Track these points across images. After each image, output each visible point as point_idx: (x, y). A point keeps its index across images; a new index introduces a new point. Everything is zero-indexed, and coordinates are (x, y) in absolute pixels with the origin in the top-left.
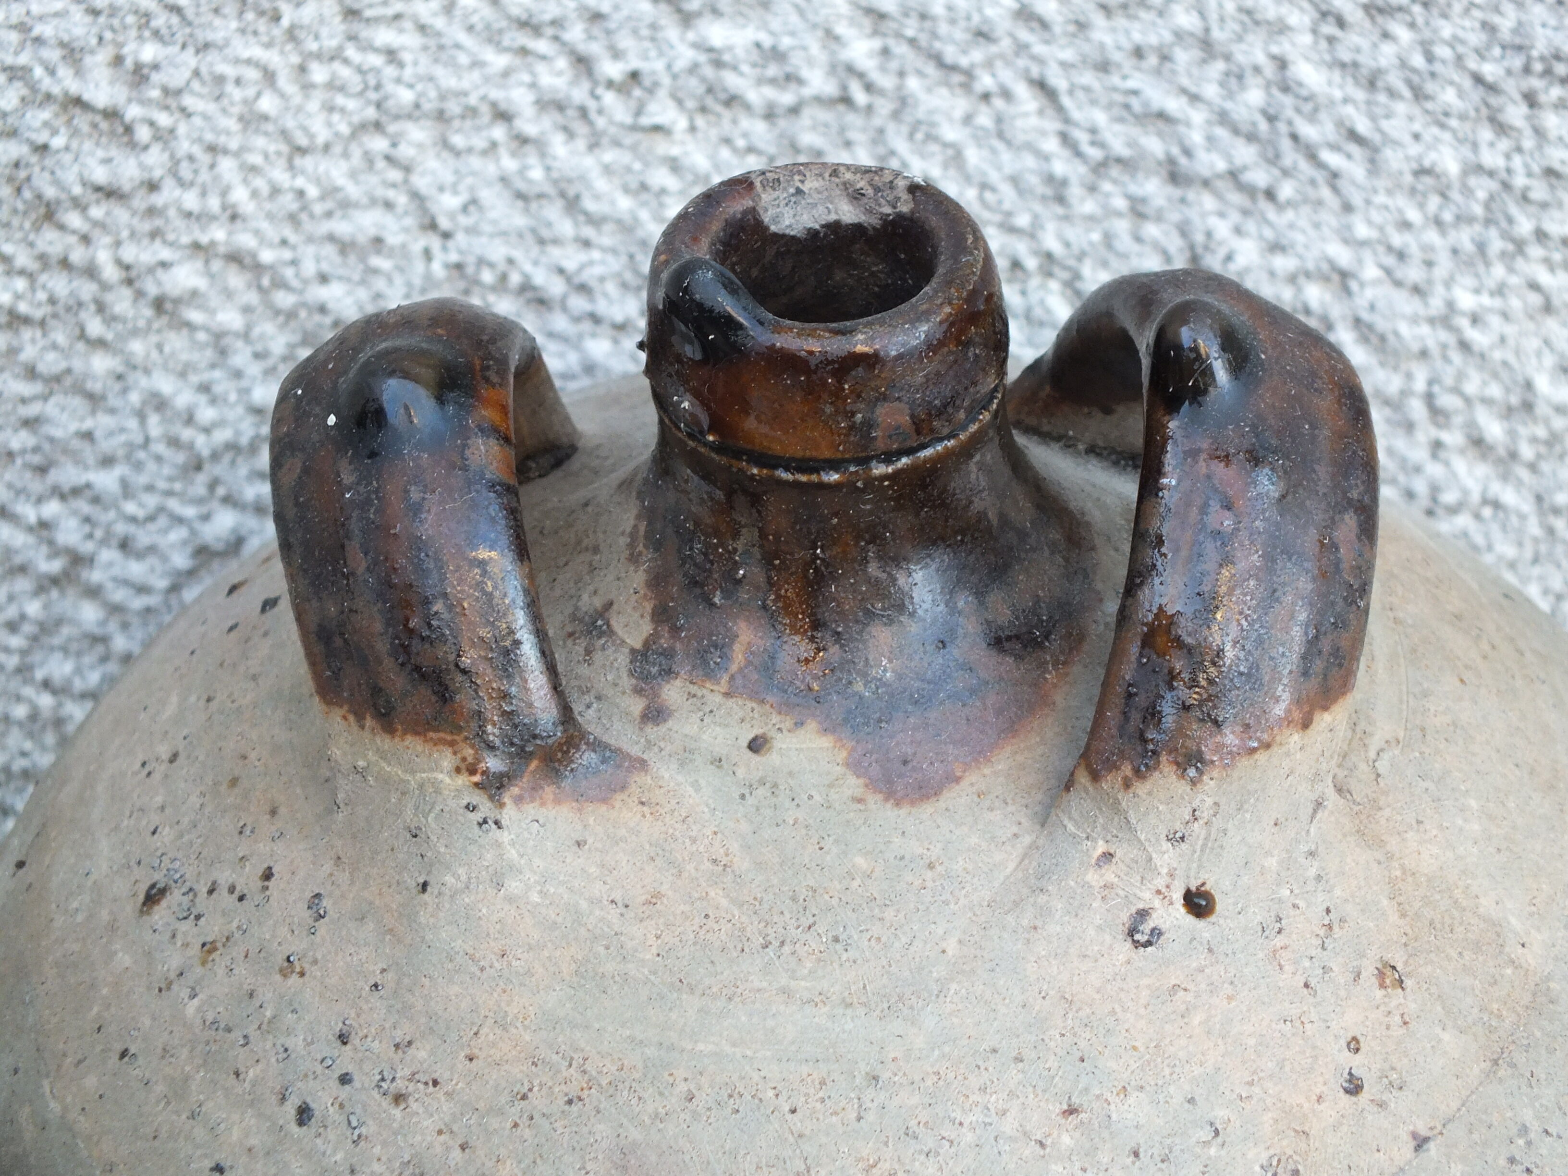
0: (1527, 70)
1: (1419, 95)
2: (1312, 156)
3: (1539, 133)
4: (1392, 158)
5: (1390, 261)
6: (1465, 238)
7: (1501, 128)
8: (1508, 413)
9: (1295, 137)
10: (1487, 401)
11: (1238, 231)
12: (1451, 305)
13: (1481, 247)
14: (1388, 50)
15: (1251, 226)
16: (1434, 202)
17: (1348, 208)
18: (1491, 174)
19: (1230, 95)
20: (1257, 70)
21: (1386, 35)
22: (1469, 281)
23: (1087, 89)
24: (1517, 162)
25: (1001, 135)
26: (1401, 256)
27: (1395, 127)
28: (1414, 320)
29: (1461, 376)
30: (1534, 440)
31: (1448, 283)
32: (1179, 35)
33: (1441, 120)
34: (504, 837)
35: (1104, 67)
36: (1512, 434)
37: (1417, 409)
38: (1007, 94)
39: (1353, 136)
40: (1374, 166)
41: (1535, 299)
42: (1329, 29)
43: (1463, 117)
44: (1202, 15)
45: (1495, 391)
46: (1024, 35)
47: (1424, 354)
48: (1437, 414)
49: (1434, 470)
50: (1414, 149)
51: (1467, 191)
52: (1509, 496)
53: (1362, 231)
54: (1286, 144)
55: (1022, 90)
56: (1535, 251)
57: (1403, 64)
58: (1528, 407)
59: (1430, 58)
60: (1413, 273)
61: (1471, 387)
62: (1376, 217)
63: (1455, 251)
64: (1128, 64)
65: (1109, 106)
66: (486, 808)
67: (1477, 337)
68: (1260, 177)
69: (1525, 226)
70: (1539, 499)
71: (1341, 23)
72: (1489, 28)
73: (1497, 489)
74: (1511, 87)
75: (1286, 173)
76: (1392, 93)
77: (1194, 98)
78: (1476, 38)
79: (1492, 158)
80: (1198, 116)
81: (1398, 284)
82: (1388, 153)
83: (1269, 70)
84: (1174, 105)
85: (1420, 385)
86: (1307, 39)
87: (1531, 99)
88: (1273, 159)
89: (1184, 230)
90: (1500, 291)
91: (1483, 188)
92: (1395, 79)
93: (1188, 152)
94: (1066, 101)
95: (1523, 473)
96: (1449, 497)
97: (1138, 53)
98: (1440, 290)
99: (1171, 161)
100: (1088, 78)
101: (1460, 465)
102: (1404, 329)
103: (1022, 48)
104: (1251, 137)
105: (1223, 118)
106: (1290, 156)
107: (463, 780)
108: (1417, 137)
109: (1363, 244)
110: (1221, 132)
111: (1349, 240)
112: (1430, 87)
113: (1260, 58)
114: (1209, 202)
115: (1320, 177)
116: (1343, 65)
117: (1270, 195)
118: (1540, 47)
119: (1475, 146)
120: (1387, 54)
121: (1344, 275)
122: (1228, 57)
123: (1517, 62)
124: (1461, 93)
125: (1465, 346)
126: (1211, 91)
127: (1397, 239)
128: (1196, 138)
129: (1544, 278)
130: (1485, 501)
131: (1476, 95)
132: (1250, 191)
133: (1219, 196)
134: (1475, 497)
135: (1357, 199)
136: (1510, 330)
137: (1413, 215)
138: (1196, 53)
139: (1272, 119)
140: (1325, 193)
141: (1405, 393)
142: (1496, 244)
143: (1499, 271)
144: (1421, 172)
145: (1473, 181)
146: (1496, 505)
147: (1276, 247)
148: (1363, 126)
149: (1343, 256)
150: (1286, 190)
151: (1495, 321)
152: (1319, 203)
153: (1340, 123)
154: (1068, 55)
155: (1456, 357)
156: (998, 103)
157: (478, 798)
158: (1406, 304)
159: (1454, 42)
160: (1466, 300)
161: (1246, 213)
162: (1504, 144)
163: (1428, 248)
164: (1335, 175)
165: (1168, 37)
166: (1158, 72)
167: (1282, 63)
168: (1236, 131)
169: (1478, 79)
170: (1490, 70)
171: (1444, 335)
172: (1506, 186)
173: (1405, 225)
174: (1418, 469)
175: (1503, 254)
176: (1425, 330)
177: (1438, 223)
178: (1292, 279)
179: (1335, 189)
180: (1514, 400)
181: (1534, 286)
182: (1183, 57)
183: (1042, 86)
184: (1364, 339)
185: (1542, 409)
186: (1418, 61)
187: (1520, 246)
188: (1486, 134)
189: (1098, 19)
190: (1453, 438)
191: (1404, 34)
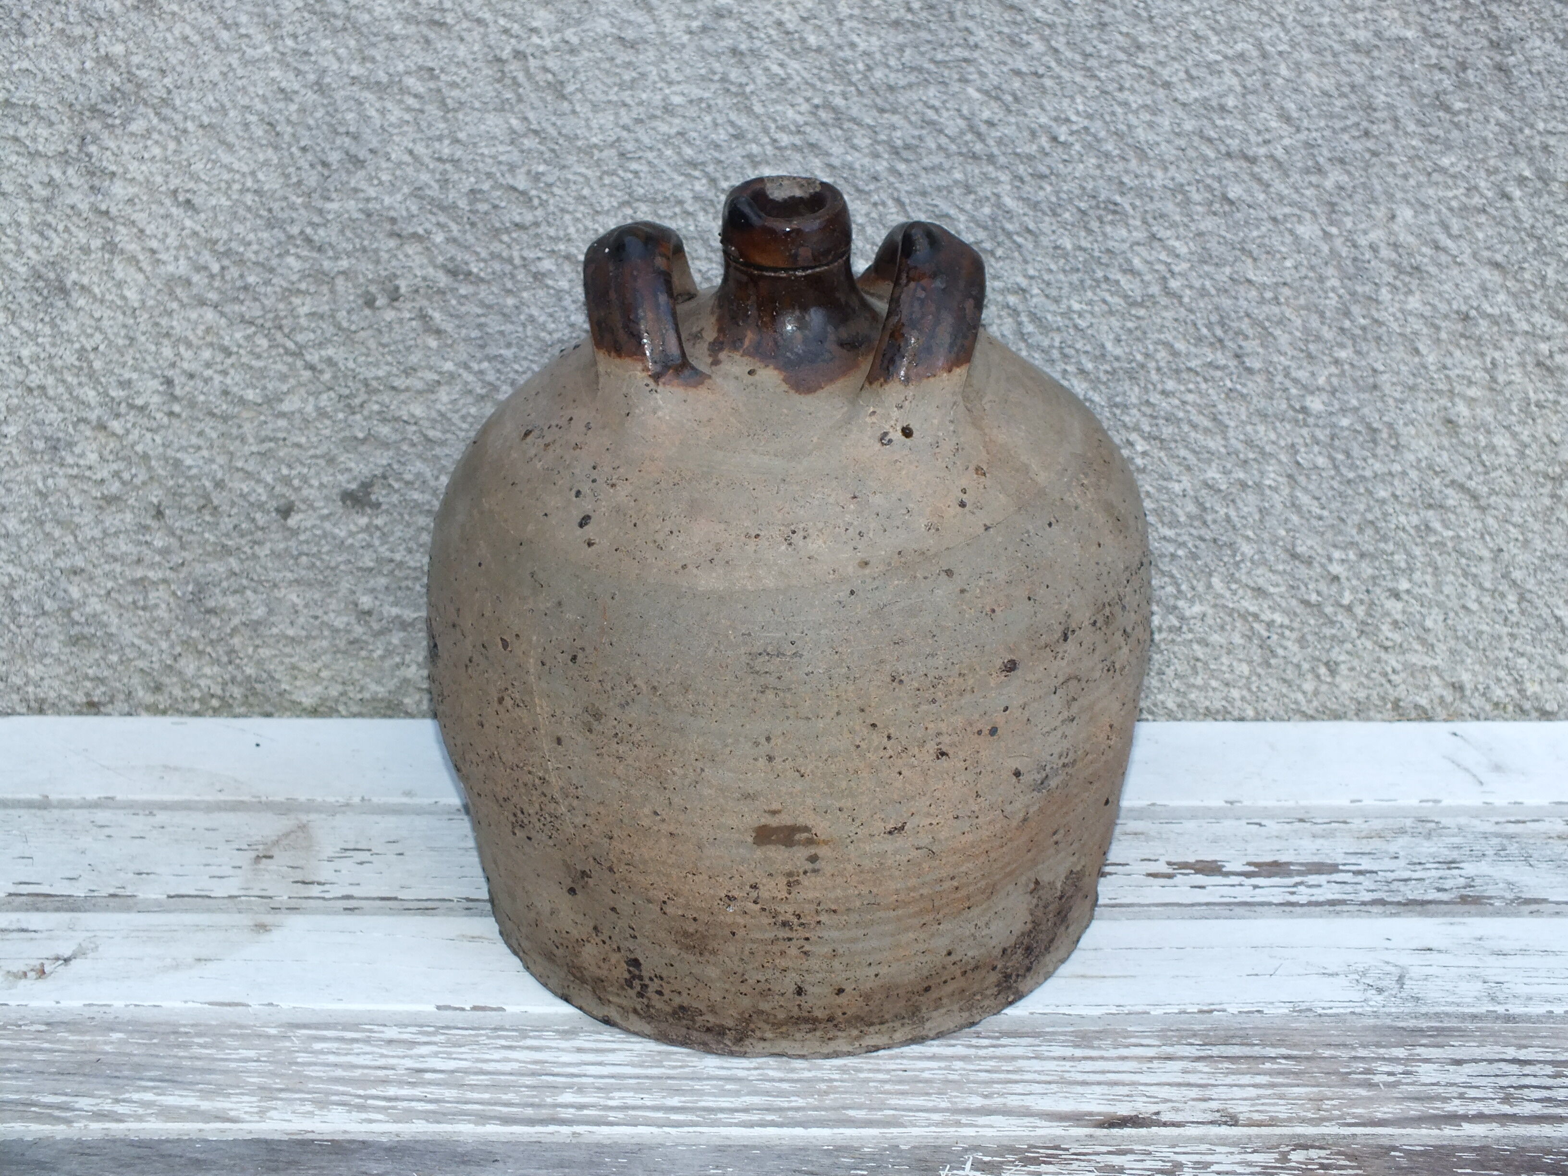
0: (1098, 206)
1: (1055, 214)
3: (1105, 235)
4: (1045, 241)
5: (1043, 286)
6: (1075, 278)
7: (1090, 231)
8: (1095, 359)
9: (1003, 229)
10: (1086, 352)
12: (1069, 307)
13: (1082, 281)
14: (1041, 193)
16: (1062, 261)
17: (1026, 262)
18: (1085, 250)
19: (976, 209)
20: (988, 199)
21: (1041, 188)
22: (1076, 298)
23: (917, 204)
24: (1096, 246)
25: (881, 222)
26: (1048, 284)
27: (1045, 227)
28: (1055, 313)
29: (1074, 340)
30: (1107, 372)
31: (1069, 298)
32: (956, 182)
33: (1064, 225)
34: (658, 396)
35: (924, 194)
36: (1097, 368)
37: (1055, 354)
38: (884, 204)
39: (1029, 231)
40: (1036, 244)
41: (1105, 308)
42: (1018, 184)
43: (1073, 225)
44: (965, 175)
45: (1088, 348)
46: (892, 179)
47: (1058, 329)
48: (1065, 356)
50: (1053, 238)
51: (1076, 257)
53: (1031, 272)
55: (890, 202)
56: (1104, 286)
57: (1048, 200)
58: (1103, 355)
59: (1059, 198)
60: (1054, 293)
61: (1079, 346)
62: (1037, 265)
63: (1071, 284)
64: (935, 194)
65: (926, 212)
66: (652, 385)
67: (1082, 324)
69: (1099, 274)
71: (1022, 180)
72: (1083, 189)
73: (1091, 393)
74: (1091, 212)
75: (999, 244)
76: (1044, 213)
77: (962, 210)
78: (1077, 192)
79: (1084, 244)
80: (963, 218)
81: (1047, 296)
82: (1042, 238)
83: (993, 199)
84: (952, 212)
85: (1057, 344)
86: (1009, 187)
87: (1100, 219)
88: (994, 237)
90: (1090, 303)
91: (1082, 256)
92: (1044, 206)
94: (908, 208)
95: (1102, 387)
97: (939, 189)
98: (1065, 301)
100: (918, 199)
101: (1075, 382)
102: (1050, 317)
103: (891, 184)
104: (985, 228)
105: (973, 219)
106: (1001, 238)
107: (645, 374)
108: (1054, 232)
109: (1032, 278)
111: (1026, 276)
112: (1059, 211)
113: (989, 193)
116: (1023, 199)
118: (1102, 198)
119: (1078, 238)
121: (1024, 291)
122: (975, 193)
123: (1094, 203)
124: (1072, 215)
125: (1076, 327)
126: (968, 207)
127: (1046, 277)
129: (1109, 298)
131: (1078, 216)
135: (1029, 258)
136: (1094, 321)
137: (1053, 267)
138: (963, 190)
139: (994, 220)
140: (1016, 254)
141: (1052, 347)
142: (1089, 282)
143: (1089, 294)
144: (1056, 247)
145: (1078, 253)
148: (1032, 226)
149: (1024, 283)
150: (999, 252)
151: (1088, 316)
152: (1013, 259)
153: (1022, 224)
154: (909, 188)
155: (1072, 331)
156: (881, 208)
157: (651, 382)
158: (1053, 307)
159: (1068, 192)
160: (1076, 307)
162: (1090, 238)
163: (1057, 281)
164: (1020, 246)
165: (951, 182)
166: (946, 198)
167: (998, 196)
169: (1079, 209)
170: (1083, 205)
171: (1067, 322)
172: (1091, 256)
173: (1050, 271)
175: (1091, 287)
176: (1059, 318)
177: (1064, 271)
179: (1021, 254)
180: (1097, 353)
181: (1104, 301)
182: (956, 191)
183: (898, 201)
184: (1032, 321)
185: (1109, 358)
186: (1054, 199)
187: (1097, 281)
188: (1083, 234)
189: (923, 174)
191: (1049, 189)
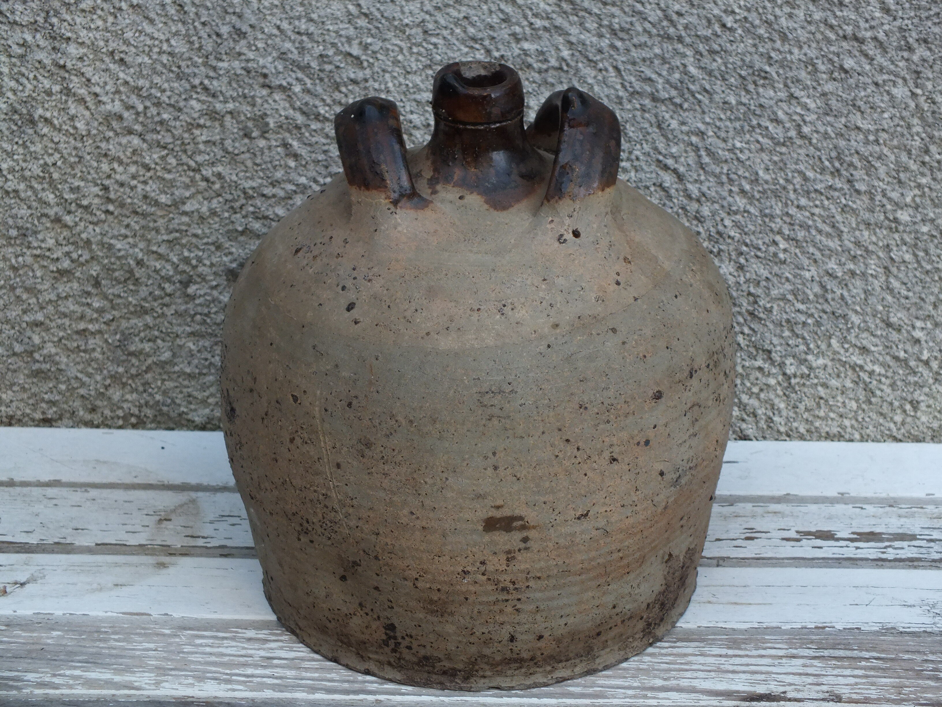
0: (753, 74)
1: (724, 79)
2: (693, 96)
3: (758, 93)
4: (717, 98)
5: (716, 130)
6: (737, 125)
7: (748, 92)
8: (751, 182)
9: (688, 89)
10: (745, 178)
11: (672, 117)
12: (734, 145)
13: (742, 127)
14: (715, 64)
15: (675, 116)
16: (729, 113)
17: (704, 112)
18: (745, 105)
19: (670, 75)
20: (678, 67)
21: (714, 60)
22: (739, 139)
23: (629, 70)
24: (752, 102)
25: (604, 83)
26: (719, 128)
27: (717, 88)
28: (723, 149)
29: (737, 169)
30: (759, 192)
31: (733, 139)
32: (656, 55)
33: (730, 87)
34: (397, 216)
35: (634, 63)
36: (752, 189)
37: (724, 178)
38: (606, 70)
39: (706, 90)
40: (711, 100)
41: (758, 146)
42: (698, 57)
43: (736, 87)
44: (662, 50)
45: (747, 174)
46: (612, 52)
47: (726, 161)
48: (731, 180)
49: (730, 199)
50: (723, 96)
51: (738, 110)
52: (752, 210)
53: (708, 120)
54: (686, 91)
55: (611, 69)
56: (758, 131)
57: (719, 69)
58: (757, 180)
59: (726, 67)
60: (723, 135)
61: (740, 173)
62: (712, 116)
63: (735, 129)
64: (641, 63)
65: (635, 76)
66: (393, 209)
67: (742, 157)
68: (678, 101)
69: (754, 122)
70: (761, 211)
71: (701, 55)
72: (743, 60)
73: (748, 207)
74: (749, 78)
75: (686, 100)
76: (716, 78)
77: (660, 75)
78: (739, 63)
79: (744, 100)
80: (661, 81)
81: (718, 137)
82: (715, 96)
83: (681, 68)
84: (654, 76)
85: (725, 171)
86: (692, 59)
87: (755, 83)
88: (682, 95)
89: (656, 116)
90: (747, 143)
91: (742, 109)
92: (717, 73)
93: (657, 91)
94: (623, 73)
95: (756, 203)
96: (734, 208)
97: (644, 60)
98: (731, 141)
99: (653, 94)
100: (629, 67)
101: (738, 198)
102: (720, 152)
103: (611, 56)
104: (676, 88)
105: (668, 82)
106: (687, 95)
107: (387, 201)
108: (723, 92)
109: (708, 124)
110: (667, 86)
111: (704, 123)
112: (727, 76)
113: (678, 64)
114: (664, 108)
115: (695, 101)
116: (702, 68)
117: (681, 106)
118: (757, 67)
119: (740, 96)
120: (714, 65)
121: (703, 133)
122: (669, 63)
123: (751, 71)
124: (736, 80)
125: (738, 159)
126: (665, 73)
127: (718, 123)
128: (660, 87)
129: (760, 139)
130: (745, 211)
131: (740, 81)
132: (675, 105)
133: (666, 106)
134: (742, 209)
135: (706, 110)
136: (751, 155)
137: (723, 116)
138: (660, 61)
139: (681, 82)
140: (697, 107)
141: (722, 173)
142: (747, 128)
143: (748, 136)
144: (725, 103)
145: (740, 107)
146: (748, 212)
147: (683, 123)
148: (708, 87)
149: (702, 127)
150: (686, 106)
151: (747, 152)
152: (695, 110)
153: (701, 86)
154: (624, 59)
155: (736, 163)
156: (604, 72)
157: (391, 206)
158: (722, 145)
159: (733, 63)
160: (738, 145)
161: (674, 112)
162: (748, 97)
163: (726, 127)
164: (700, 101)
165: (652, 56)
166: (649, 67)
167: (685, 66)
168: (671, 86)
169: (740, 76)
170: (743, 73)
171: (732, 156)
172: (749, 109)
173: (721, 119)
174: (725, 199)
175: (748, 131)
176: (727, 153)
177: (730, 119)
178: (687, 134)
179: (700, 106)
180: (753, 178)
181: (758, 142)
182: (656, 62)
183: (616, 68)
184: (708, 155)
185: (761, 181)
186: (723, 68)
187: (753, 127)
188: (743, 93)
189: (633, 49)
190: (735, 189)
191: (720, 61)
